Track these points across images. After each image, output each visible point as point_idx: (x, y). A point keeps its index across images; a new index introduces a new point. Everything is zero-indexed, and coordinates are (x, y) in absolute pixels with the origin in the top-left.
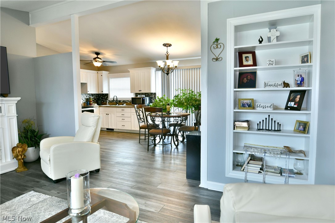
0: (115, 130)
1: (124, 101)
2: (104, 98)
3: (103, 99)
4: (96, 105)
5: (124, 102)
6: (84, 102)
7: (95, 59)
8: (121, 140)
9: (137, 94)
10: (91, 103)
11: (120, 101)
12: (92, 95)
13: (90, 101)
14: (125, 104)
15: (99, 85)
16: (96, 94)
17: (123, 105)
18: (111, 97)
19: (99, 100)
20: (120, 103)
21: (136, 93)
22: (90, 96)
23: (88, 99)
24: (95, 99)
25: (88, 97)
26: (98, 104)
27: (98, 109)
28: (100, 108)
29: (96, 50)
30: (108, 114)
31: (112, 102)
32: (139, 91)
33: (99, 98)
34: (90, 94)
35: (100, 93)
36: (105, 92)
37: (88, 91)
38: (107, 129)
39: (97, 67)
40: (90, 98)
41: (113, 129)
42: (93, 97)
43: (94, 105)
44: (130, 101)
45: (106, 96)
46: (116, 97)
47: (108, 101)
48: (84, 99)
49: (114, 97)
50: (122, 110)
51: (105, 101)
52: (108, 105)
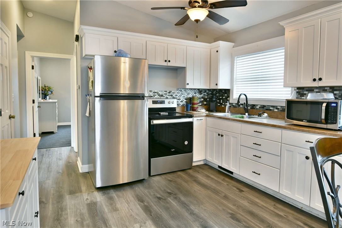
1: (264, 106)
3: (220, 99)
4: (204, 110)
5: (264, 109)
6: (181, 104)
9: (301, 91)
10: (196, 106)
11: (254, 105)
12: (200, 91)
13: (193, 104)
14: (266, 115)
16: (208, 90)
17: (260, 115)
18: (234, 96)
21: (298, 88)
22: (195, 93)
23: (191, 98)
24: (205, 100)
25: (190, 96)
26: (208, 110)
27: (203, 121)
28: (209, 119)
30: (222, 136)
31: (236, 107)
32: (314, 80)
33: (212, 97)
34: (195, 89)
35: (213, 87)
37: (188, 84)
38: (219, 167)
41: (232, 173)
42: (202, 96)
43: (199, 112)
44: (280, 107)
45: (226, 95)
46: (245, 97)
47: (228, 104)
48: (181, 99)
49: (238, 97)
50: (256, 132)
51: (223, 104)
52: (228, 112)
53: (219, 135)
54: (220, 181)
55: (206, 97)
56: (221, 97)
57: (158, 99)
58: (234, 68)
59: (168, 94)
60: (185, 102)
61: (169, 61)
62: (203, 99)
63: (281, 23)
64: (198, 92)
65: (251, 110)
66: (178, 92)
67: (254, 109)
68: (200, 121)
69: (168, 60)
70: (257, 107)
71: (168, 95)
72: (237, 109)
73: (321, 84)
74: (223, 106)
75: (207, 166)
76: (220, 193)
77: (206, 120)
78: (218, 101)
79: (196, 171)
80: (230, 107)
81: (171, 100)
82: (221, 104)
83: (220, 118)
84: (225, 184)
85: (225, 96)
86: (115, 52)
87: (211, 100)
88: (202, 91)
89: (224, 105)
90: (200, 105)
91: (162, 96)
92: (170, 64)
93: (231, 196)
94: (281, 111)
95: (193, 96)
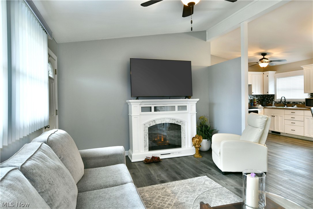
0: (281, 134)
1: (295, 102)
2: (270, 99)
3: (268, 100)
4: (261, 106)
7: (261, 60)
8: (291, 147)
10: (256, 104)
11: (289, 102)
12: (257, 96)
13: (254, 102)
14: (296, 106)
15: (265, 85)
16: (261, 95)
17: (293, 106)
18: (278, 98)
19: (264, 101)
20: (289, 104)
21: (311, 94)
22: (254, 97)
23: (252, 100)
24: (259, 100)
25: (252, 98)
27: (263, 110)
28: (265, 109)
29: (263, 51)
30: (274, 116)
33: (264, 99)
34: (254, 95)
35: (265, 93)
36: (271, 92)
37: (253, 93)
38: (273, 132)
39: (263, 67)
40: (254, 99)
42: (257, 98)
43: (258, 106)
45: (272, 98)
46: (284, 98)
47: (274, 102)
49: (281, 98)
50: (292, 112)
52: (274, 106)
53: (272, 116)
56: (269, 99)
58: (276, 84)
68: (261, 110)
70: (291, 103)
72: (279, 104)
77: (264, 110)
82: (270, 102)
83: (270, 108)
94: (303, 104)
95: (253, 98)
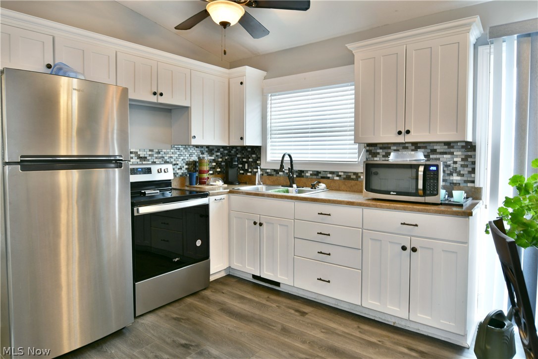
1: (318, 173)
2: (247, 162)
3: (243, 163)
4: (220, 183)
5: (319, 176)
6: (180, 172)
9: (373, 149)
10: (205, 176)
11: (303, 172)
12: (210, 149)
13: (201, 172)
14: (322, 186)
16: (223, 147)
17: (313, 187)
18: (272, 156)
19: (232, 167)
21: (369, 145)
22: (203, 153)
23: (195, 163)
24: (219, 164)
25: (194, 158)
26: (226, 181)
27: (225, 202)
28: (233, 197)
30: (261, 224)
31: (272, 175)
32: (400, 133)
33: (232, 160)
34: (202, 146)
35: (235, 142)
36: (251, 139)
37: (195, 137)
38: (254, 277)
40: (201, 160)
41: (278, 284)
42: (213, 158)
43: (212, 185)
44: (342, 174)
45: (254, 156)
46: (289, 159)
47: (259, 170)
48: (180, 165)
49: (281, 159)
50: (321, 214)
51: (250, 170)
52: (259, 184)
53: (255, 223)
54: (264, 302)
55: (220, 160)
56: (245, 160)
57: (137, 164)
58: (266, 112)
59: (157, 155)
60: (186, 168)
61: (161, 94)
62: (214, 164)
63: (350, 46)
64: (207, 152)
65: (298, 179)
66: (173, 151)
67: (303, 177)
68: (220, 202)
69: (160, 91)
70: (307, 174)
71: (156, 158)
72: (274, 178)
73: (409, 139)
74: (249, 174)
75: (231, 278)
76: (274, 324)
77: (229, 199)
78: (240, 166)
79: (217, 291)
80: (262, 175)
81: (164, 167)
82: (247, 171)
83: (248, 194)
84: (274, 305)
85: (252, 158)
86: (49, 66)
87: (229, 164)
88: (213, 150)
89: (250, 172)
90: (211, 174)
91: (144, 158)
92: (162, 100)
93: (291, 325)
94: (344, 179)
95: (199, 158)
